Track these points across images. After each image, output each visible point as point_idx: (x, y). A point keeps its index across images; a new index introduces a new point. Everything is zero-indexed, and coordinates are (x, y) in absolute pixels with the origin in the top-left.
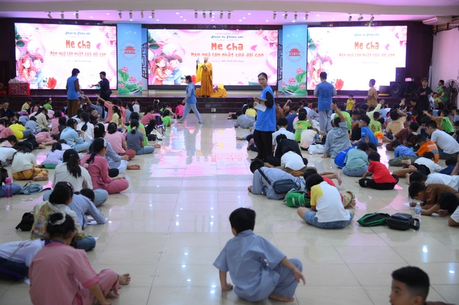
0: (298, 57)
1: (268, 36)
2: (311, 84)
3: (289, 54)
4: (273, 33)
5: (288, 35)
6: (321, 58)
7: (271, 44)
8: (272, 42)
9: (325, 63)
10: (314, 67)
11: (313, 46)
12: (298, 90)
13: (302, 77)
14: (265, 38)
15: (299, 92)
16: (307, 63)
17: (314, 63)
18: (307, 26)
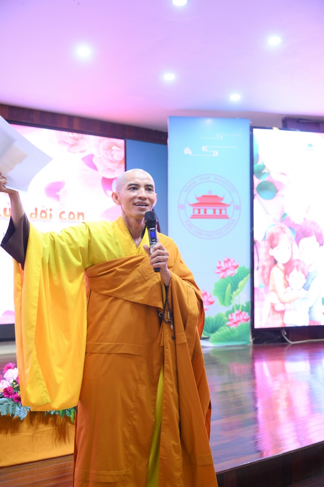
0: (219, 223)
1: (96, 155)
2: (267, 309)
3: (190, 211)
4: (110, 148)
5: (187, 151)
6: (292, 226)
7: (107, 182)
8: (109, 176)
9: (304, 241)
10: (274, 252)
11: (270, 189)
12: (223, 331)
13: (235, 288)
14: (89, 161)
15: (228, 338)
16: (253, 243)
17: (272, 241)
18: (246, 126)
